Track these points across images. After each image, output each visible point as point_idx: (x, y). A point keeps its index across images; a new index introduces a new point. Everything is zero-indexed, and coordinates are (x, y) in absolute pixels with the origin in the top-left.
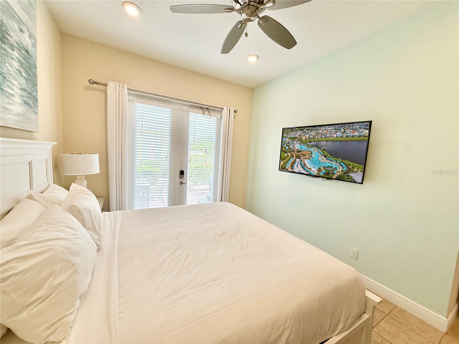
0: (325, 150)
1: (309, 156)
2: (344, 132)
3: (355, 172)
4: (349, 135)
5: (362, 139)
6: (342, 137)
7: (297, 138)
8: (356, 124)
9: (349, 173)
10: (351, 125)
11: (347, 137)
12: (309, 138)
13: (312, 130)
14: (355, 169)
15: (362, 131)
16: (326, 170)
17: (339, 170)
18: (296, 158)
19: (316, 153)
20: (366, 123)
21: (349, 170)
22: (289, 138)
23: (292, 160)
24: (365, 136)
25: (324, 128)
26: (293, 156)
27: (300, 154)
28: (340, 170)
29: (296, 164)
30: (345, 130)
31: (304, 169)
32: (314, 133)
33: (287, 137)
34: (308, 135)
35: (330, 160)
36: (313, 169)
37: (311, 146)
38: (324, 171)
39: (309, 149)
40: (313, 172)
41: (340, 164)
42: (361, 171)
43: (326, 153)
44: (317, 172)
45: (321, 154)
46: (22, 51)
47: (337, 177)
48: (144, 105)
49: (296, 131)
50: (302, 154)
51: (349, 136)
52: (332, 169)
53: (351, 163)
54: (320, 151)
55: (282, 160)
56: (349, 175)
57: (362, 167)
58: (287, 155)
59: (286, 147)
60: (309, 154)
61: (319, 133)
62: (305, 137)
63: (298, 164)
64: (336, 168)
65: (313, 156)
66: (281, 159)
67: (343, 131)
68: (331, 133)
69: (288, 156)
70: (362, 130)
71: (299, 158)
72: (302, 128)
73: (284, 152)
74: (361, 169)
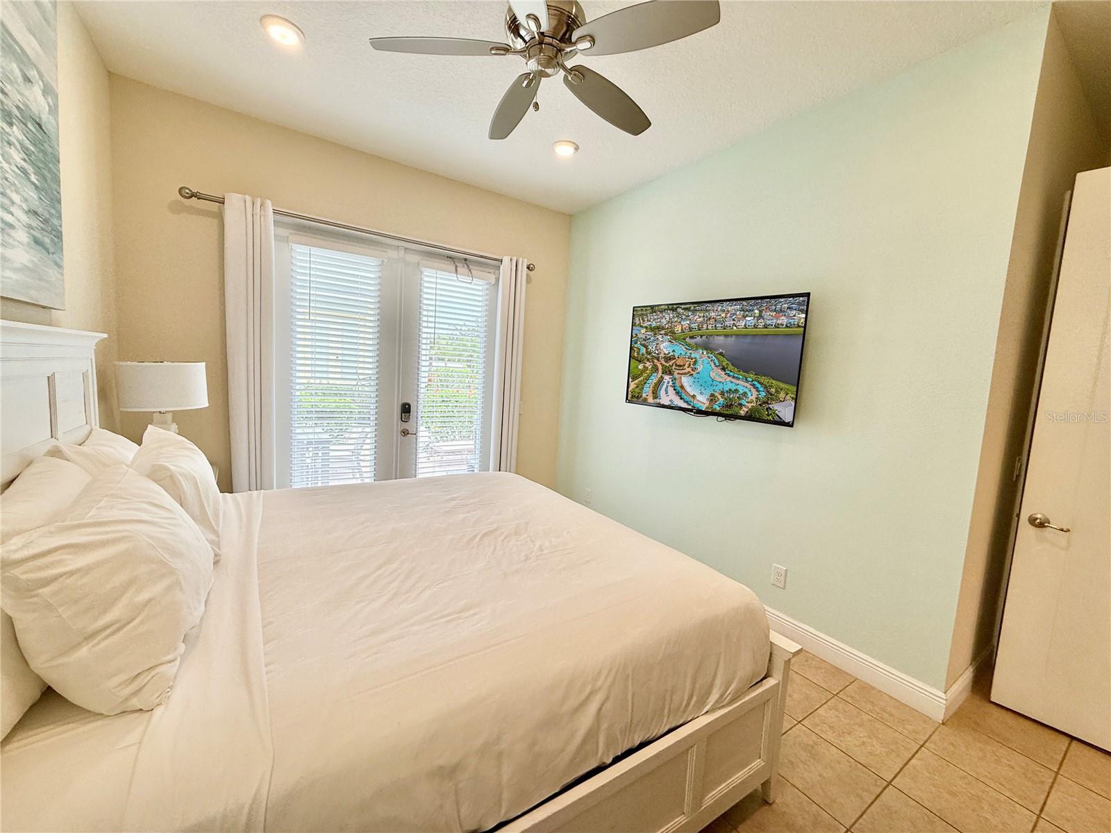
0: (723, 356)
1: (690, 369)
2: (761, 316)
3: (781, 401)
4: (769, 322)
5: (793, 333)
6: (755, 327)
7: (663, 328)
8: (782, 300)
9: (770, 404)
10: (773, 301)
11: (765, 326)
12: (691, 329)
13: (696, 310)
14: (782, 395)
15: (794, 316)
16: (726, 399)
17: (750, 398)
18: (663, 373)
19: (705, 363)
20: (801, 299)
21: (771, 397)
22: (646, 328)
23: (654, 379)
24: (799, 326)
25: (720, 308)
26: (655, 369)
27: (671, 363)
28: (753, 398)
29: (664, 386)
30: (761, 312)
31: (681, 398)
32: (700, 317)
33: (641, 326)
34: (688, 322)
35: (734, 377)
36: (699, 397)
37: (695, 346)
38: (721, 400)
39: (691, 354)
40: (700, 404)
41: (753, 385)
42: (793, 398)
43: (725, 362)
44: (707, 404)
45: (715, 364)
46: (30, 125)
47: (747, 412)
48: (314, 250)
49: (661, 312)
50: (676, 365)
51: (769, 325)
52: (738, 395)
53: (774, 382)
54: (714, 358)
55: (634, 379)
56: (771, 406)
57: (794, 389)
58: (644, 366)
59: (639, 349)
60: (690, 365)
61: (710, 319)
62: (682, 325)
63: (667, 387)
64: (745, 394)
65: (700, 367)
66: (631, 376)
67: (757, 315)
68: (733, 317)
69: (646, 368)
70: (794, 312)
71: (670, 373)
72: (675, 306)
73: (637, 360)
74: (792, 393)
